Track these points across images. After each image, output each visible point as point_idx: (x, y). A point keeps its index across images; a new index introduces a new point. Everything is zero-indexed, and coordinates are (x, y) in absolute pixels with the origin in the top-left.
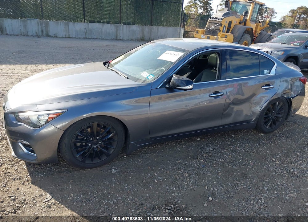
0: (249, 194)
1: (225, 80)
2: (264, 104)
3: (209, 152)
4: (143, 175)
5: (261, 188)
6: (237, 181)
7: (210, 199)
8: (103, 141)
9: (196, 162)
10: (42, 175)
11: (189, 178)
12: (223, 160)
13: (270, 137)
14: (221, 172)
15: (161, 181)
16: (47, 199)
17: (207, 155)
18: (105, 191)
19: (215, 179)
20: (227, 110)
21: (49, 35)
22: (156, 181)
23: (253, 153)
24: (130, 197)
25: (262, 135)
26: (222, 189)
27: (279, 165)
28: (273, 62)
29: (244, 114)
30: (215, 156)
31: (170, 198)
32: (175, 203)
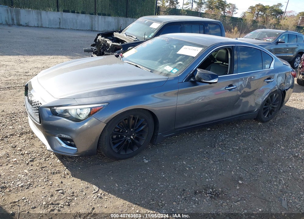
0: (270, 177)
1: (237, 74)
2: (265, 96)
3: (222, 141)
4: (174, 163)
5: (278, 171)
6: (256, 165)
7: (240, 182)
8: (136, 133)
9: (215, 150)
10: (79, 168)
11: (215, 165)
12: (237, 148)
13: (268, 125)
14: (239, 158)
15: (192, 168)
16: (94, 190)
17: (222, 144)
18: (146, 180)
19: (237, 165)
20: (237, 101)
21: (21, 24)
22: (188, 169)
23: (260, 140)
24: (171, 184)
25: (261, 124)
26: (246, 173)
27: (284, 150)
28: (272, 58)
29: (249, 105)
30: (229, 144)
31: (206, 184)
32: (212, 187)
